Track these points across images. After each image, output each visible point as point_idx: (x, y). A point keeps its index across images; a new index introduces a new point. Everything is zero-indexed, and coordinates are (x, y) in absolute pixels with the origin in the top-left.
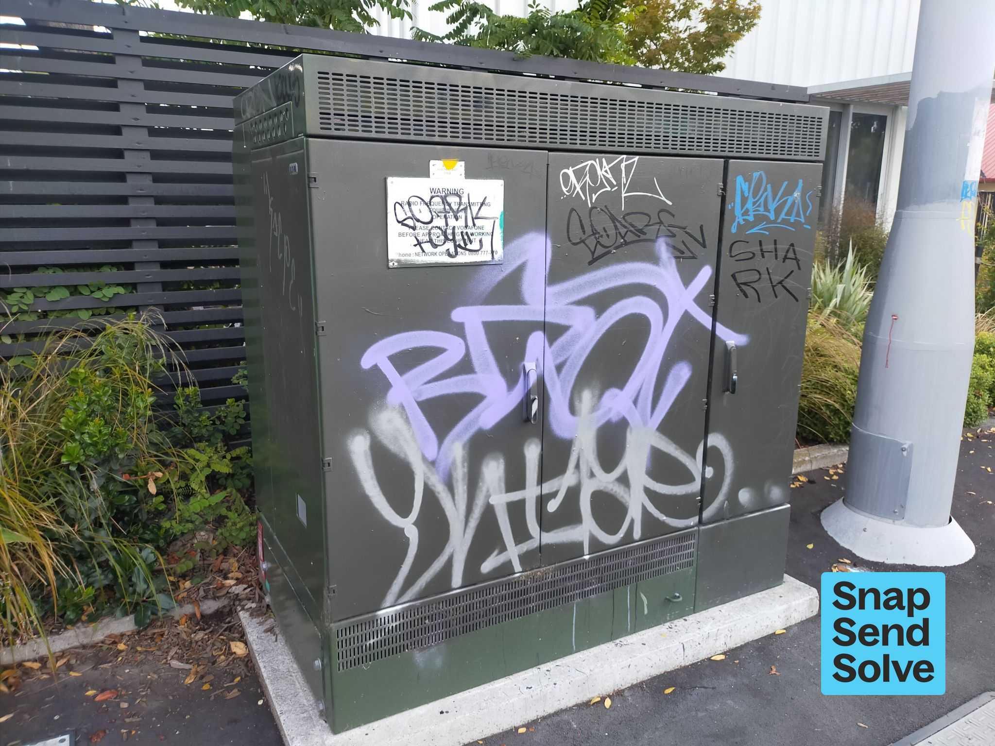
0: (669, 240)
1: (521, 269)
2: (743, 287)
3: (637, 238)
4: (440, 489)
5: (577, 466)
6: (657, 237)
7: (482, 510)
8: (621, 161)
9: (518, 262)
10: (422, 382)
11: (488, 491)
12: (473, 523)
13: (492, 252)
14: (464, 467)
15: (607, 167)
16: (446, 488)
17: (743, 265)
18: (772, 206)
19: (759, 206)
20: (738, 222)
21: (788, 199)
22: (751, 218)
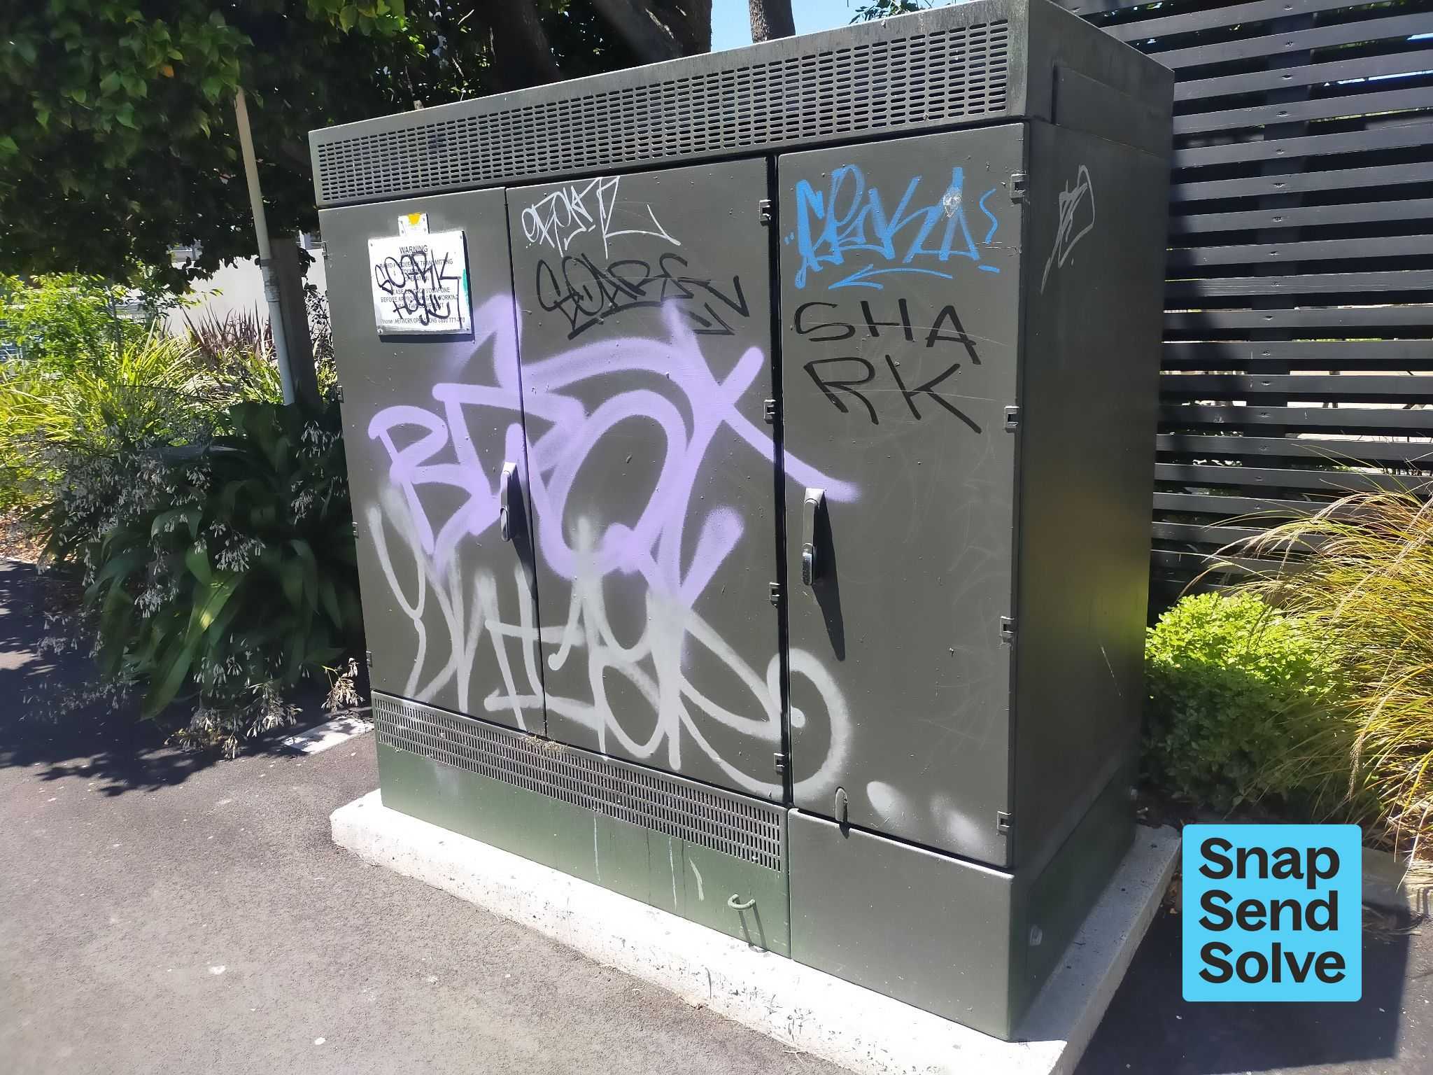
0: (684, 303)
1: (491, 341)
2: (833, 390)
3: (632, 301)
5: (581, 621)
6: (663, 299)
7: (479, 631)
8: (596, 186)
9: (489, 333)
10: (415, 464)
11: (483, 612)
12: (472, 645)
13: (460, 319)
15: (577, 198)
17: (829, 350)
18: (886, 232)
19: (853, 234)
20: (809, 270)
21: (926, 213)
22: (837, 259)
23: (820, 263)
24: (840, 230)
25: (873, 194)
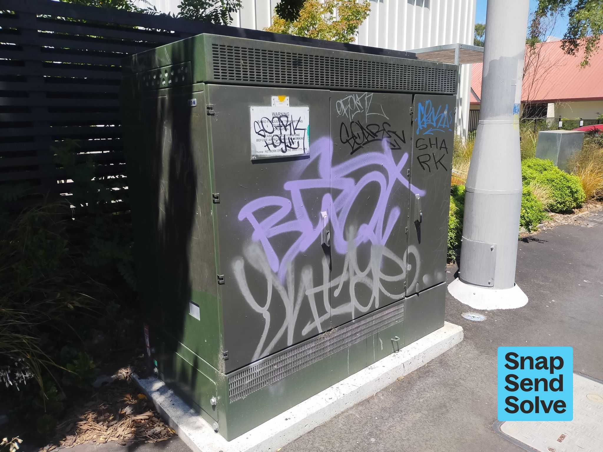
0: (388, 139)
1: (318, 159)
2: (422, 163)
3: (373, 139)
4: (281, 289)
5: (348, 270)
6: (383, 138)
7: (302, 298)
8: (365, 96)
9: (317, 154)
10: (270, 227)
11: (305, 287)
12: (298, 307)
13: (304, 149)
14: (292, 274)
15: (358, 99)
16: (284, 288)
17: (422, 152)
18: (435, 119)
19: (429, 119)
20: (420, 128)
21: (441, 115)
22: (425, 126)
23: (422, 127)
24: (427, 118)
25: (433, 108)
